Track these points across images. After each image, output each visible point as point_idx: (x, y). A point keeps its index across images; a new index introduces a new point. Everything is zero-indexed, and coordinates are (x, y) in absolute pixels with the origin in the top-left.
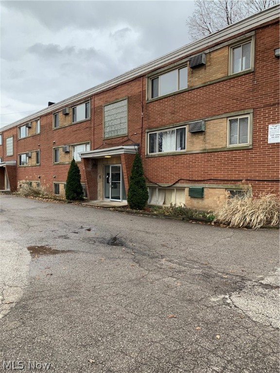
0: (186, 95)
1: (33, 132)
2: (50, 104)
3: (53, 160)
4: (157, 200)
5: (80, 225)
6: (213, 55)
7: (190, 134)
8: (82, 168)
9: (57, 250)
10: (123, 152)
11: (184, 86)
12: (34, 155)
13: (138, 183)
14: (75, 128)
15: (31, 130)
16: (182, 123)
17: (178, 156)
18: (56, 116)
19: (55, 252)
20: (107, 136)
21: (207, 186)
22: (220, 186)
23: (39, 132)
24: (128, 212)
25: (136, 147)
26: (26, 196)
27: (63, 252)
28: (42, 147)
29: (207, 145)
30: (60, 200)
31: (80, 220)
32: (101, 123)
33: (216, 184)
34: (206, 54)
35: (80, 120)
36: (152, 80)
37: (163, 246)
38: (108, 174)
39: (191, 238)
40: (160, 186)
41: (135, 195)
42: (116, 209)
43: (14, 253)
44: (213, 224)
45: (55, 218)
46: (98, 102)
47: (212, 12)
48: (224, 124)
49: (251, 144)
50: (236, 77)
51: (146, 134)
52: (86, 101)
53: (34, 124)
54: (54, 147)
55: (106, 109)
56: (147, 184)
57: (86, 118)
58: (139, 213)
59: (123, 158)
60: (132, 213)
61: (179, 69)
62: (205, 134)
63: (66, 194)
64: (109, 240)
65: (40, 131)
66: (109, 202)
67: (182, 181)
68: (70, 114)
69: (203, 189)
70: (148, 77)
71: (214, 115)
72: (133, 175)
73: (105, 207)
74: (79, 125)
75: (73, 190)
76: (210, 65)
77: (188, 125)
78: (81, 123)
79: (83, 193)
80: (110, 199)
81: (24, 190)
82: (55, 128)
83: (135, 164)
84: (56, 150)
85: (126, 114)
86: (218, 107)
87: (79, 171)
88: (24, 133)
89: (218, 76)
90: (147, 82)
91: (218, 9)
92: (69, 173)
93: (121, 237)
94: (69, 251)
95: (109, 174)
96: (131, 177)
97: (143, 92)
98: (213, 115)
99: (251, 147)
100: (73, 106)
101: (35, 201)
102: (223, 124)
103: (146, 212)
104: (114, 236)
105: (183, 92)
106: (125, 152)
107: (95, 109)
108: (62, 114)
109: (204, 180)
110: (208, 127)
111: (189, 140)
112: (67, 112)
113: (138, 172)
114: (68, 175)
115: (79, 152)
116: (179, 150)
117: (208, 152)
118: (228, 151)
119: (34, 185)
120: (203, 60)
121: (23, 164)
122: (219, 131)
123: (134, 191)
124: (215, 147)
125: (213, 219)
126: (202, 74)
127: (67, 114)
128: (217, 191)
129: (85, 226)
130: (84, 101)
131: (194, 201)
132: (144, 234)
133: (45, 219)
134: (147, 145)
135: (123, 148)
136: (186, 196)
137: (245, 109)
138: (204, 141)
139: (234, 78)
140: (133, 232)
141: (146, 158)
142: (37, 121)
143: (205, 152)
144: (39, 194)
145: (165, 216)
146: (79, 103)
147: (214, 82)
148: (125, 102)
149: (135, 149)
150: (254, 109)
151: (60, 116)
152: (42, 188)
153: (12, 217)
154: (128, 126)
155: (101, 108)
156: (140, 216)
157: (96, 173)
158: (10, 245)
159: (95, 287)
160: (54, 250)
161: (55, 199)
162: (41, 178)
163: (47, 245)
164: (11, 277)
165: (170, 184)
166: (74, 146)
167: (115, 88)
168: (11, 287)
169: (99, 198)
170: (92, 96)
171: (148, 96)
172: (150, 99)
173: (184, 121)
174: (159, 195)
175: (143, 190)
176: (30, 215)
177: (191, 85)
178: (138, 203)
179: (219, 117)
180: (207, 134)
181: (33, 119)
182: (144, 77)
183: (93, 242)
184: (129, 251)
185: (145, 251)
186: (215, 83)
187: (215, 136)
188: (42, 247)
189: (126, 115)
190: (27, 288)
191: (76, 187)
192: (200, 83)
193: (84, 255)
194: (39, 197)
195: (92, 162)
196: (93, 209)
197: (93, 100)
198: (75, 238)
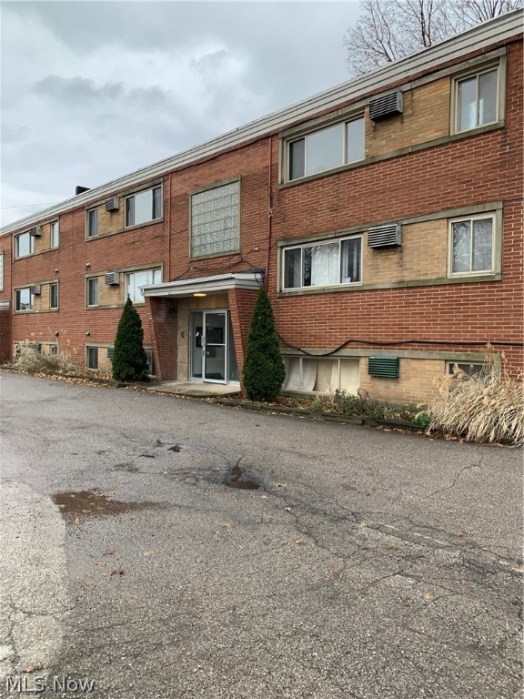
0: (362, 175)
1: (44, 246)
2: (80, 190)
3: (86, 300)
4: (299, 381)
5: (153, 438)
6: (417, 94)
7: (371, 250)
8: (146, 318)
9: (119, 503)
10: (234, 286)
11: (358, 156)
12: (46, 291)
13: (264, 348)
14: (130, 237)
15: (40, 241)
16: (352, 229)
17: (345, 295)
18: (91, 214)
19: (116, 508)
20: (196, 254)
21: (406, 354)
22: (435, 355)
23: (56, 245)
24: (245, 407)
25: (259, 276)
26: (31, 371)
27: (134, 506)
28: (62, 275)
29: (406, 273)
30: (101, 381)
31: (151, 424)
32: (186, 228)
33: (426, 350)
34: (403, 92)
35: (142, 222)
36: (291, 144)
37: (347, 488)
38: (199, 329)
39: (399, 469)
40: (309, 355)
41: (259, 371)
42: (218, 400)
43: (24, 510)
44: (428, 433)
45: (100, 422)
46: (178, 186)
47: (393, 21)
48: (442, 231)
49: (499, 271)
50: (467, 138)
51: (279, 250)
52: (154, 184)
53: (47, 229)
54: (87, 276)
55: (196, 200)
56: (282, 351)
57: (154, 217)
58: (269, 409)
59: (232, 298)
60: (254, 409)
61: (347, 123)
62: (401, 252)
63: (114, 369)
64: (226, 474)
65: (60, 242)
66: (201, 385)
67: (354, 345)
68: (121, 210)
69: (398, 360)
70: (283, 139)
71: (423, 214)
72: (254, 331)
73: (197, 397)
74: (139, 232)
75: (127, 362)
76: (412, 115)
77: (366, 234)
78: (143, 227)
79: (147, 367)
80: (204, 379)
81: (27, 361)
82: (90, 238)
83: (260, 309)
84: (91, 281)
85: (236, 211)
86: (429, 197)
87: (139, 323)
88: (25, 246)
89: (429, 136)
90: (281, 149)
91: (405, 15)
92: (119, 327)
93: (250, 467)
94: (146, 505)
95: (201, 328)
96: (251, 337)
97: (273, 168)
98: (419, 213)
99: (498, 278)
100: (128, 194)
101: (51, 382)
102: (439, 232)
103: (282, 407)
104: (234, 464)
105: (356, 168)
106: (237, 287)
107: (173, 200)
108: (104, 211)
109: (400, 344)
110: (409, 236)
111: (369, 263)
112: (116, 206)
113: (264, 327)
114: (119, 331)
115: (140, 286)
116: (347, 283)
117: (408, 288)
118: (450, 285)
119: (46, 349)
120: (398, 104)
121: (24, 308)
122: (431, 244)
123: (256, 363)
124: (422, 278)
125: (428, 423)
126: (393, 132)
127: (114, 211)
128: (427, 366)
129: (166, 441)
130: (150, 184)
131: (378, 384)
132: (296, 461)
133: (78, 424)
134: (281, 272)
135: (233, 278)
136: (363, 374)
137: (486, 202)
138: (401, 264)
139: (463, 140)
140: (269, 452)
141: (279, 298)
142: (52, 224)
143: (403, 287)
144: (58, 368)
145: (324, 415)
146: (140, 188)
147: (421, 147)
148: (236, 187)
149: (257, 281)
150: (504, 201)
151: (101, 213)
152: (63, 357)
153: (8, 420)
154: (241, 234)
155: (186, 199)
156: (271, 415)
157: (175, 326)
158: (11, 491)
159: (234, 610)
160: (111, 501)
161: (91, 379)
162: (61, 337)
163: (95, 490)
164: (26, 583)
165: (329, 350)
166: (128, 274)
167: (214, 159)
168: (30, 614)
169: (180, 376)
170: (167, 174)
171: (283, 176)
172: (287, 181)
173: (357, 225)
174: (304, 371)
175: (275, 362)
176: (45, 414)
177: (374, 153)
178: (266, 388)
179: (431, 217)
180: (406, 252)
181: (45, 220)
182: (274, 138)
183: (193, 481)
184: (278, 501)
185: (313, 502)
186: (423, 150)
187: (423, 256)
188: (84, 494)
189: (238, 212)
190: (70, 617)
191: (134, 356)
192: (391, 150)
193: (184, 516)
194: (58, 374)
195: (167, 306)
196: (172, 400)
197: (168, 183)
198: (152, 470)
